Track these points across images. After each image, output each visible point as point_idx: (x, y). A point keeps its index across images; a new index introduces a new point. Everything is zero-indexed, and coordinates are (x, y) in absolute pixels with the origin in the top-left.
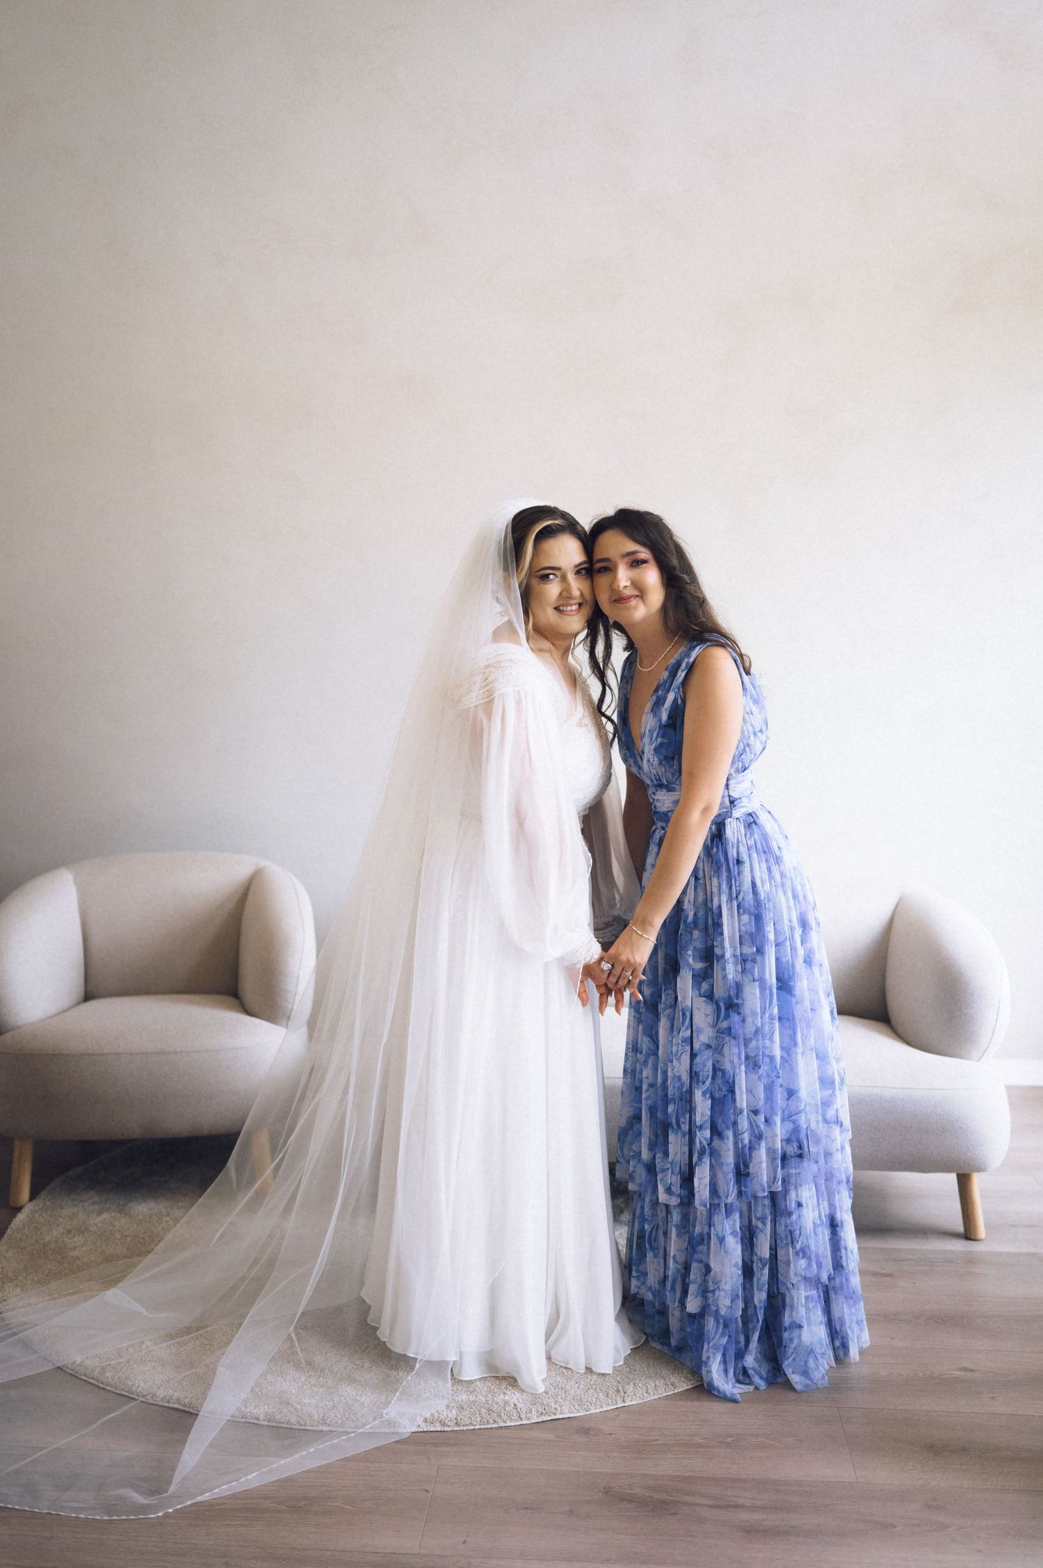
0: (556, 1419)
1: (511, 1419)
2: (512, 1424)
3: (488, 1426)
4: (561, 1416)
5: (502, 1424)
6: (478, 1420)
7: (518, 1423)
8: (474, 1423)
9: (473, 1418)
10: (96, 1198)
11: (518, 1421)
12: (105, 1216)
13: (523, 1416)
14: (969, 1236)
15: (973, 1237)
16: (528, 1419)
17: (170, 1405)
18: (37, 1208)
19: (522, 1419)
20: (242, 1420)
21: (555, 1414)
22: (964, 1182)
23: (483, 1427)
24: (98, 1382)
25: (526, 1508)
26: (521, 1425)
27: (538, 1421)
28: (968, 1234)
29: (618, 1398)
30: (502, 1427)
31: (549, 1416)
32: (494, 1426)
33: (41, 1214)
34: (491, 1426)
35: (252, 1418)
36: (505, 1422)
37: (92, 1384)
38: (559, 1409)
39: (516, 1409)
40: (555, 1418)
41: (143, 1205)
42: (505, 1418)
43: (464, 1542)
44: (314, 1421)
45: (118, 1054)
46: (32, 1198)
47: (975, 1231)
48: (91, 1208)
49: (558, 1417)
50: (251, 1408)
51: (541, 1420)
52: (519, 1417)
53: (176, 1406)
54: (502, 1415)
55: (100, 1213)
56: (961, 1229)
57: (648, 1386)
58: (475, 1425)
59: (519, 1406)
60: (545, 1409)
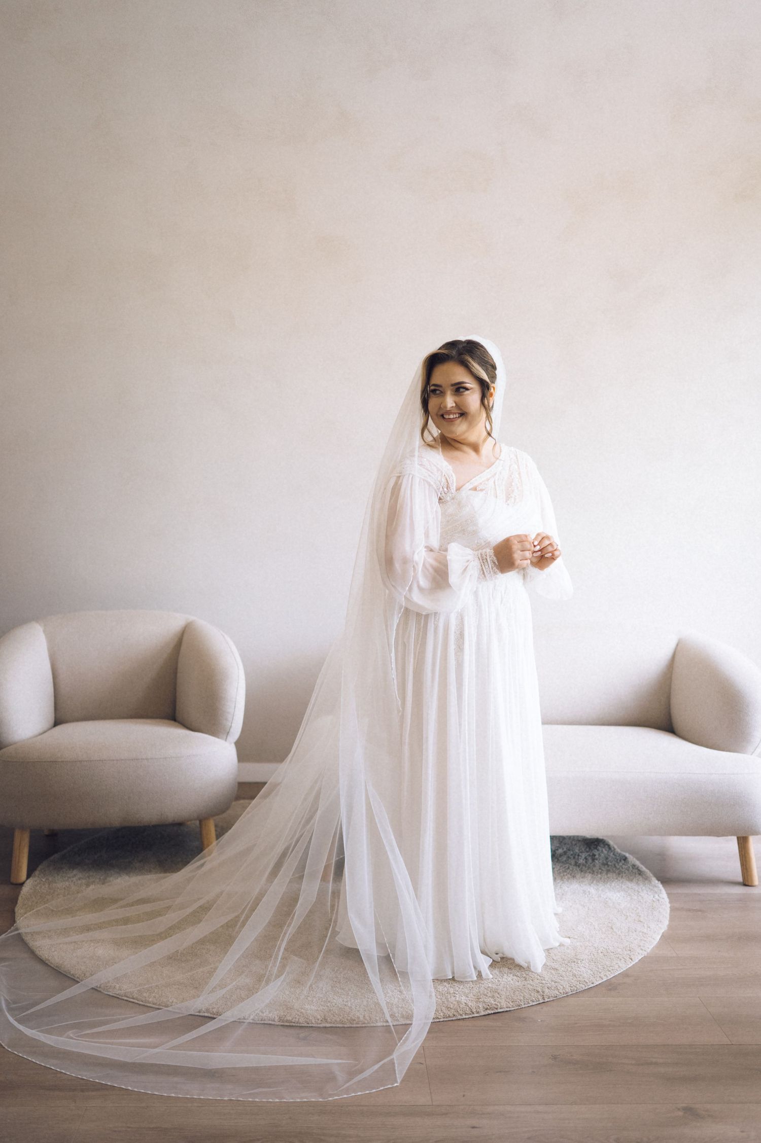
0: (498, 1013)
1: (466, 1013)
2: (467, 1017)
3: (450, 1019)
4: (501, 1010)
5: (459, 1017)
6: (442, 1014)
7: (471, 1016)
8: (440, 1017)
9: (438, 1014)
10: (80, 875)
11: (470, 1014)
12: (92, 887)
13: (474, 1010)
14: (747, 884)
15: (750, 884)
16: (478, 1013)
17: (201, 1014)
18: (36, 883)
19: (473, 1013)
20: (261, 1022)
21: (497, 1009)
22: (743, 843)
23: (446, 1019)
24: (138, 1000)
25: (500, 1072)
26: (473, 1017)
27: (485, 1014)
28: (746, 882)
29: (539, 997)
30: (459, 1019)
31: (492, 1010)
32: (454, 1019)
33: (41, 887)
34: (451, 1019)
35: (269, 1020)
36: (461, 1015)
37: (133, 1002)
38: (498, 1004)
39: (468, 1006)
40: (497, 1011)
41: (119, 879)
42: (461, 1012)
43: (464, 1096)
44: (318, 1020)
45: (102, 761)
46: (29, 876)
47: (752, 880)
48: (79, 882)
49: (499, 1010)
50: (267, 1013)
51: (487, 1013)
52: (471, 1012)
53: (206, 1014)
54: (459, 1011)
55: (88, 885)
56: (740, 879)
57: (559, 988)
58: (440, 1019)
59: (470, 1004)
60: (488, 1005)
